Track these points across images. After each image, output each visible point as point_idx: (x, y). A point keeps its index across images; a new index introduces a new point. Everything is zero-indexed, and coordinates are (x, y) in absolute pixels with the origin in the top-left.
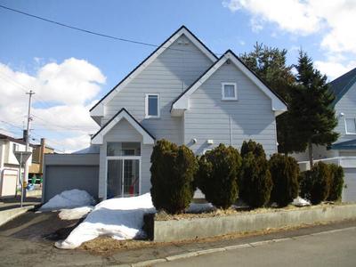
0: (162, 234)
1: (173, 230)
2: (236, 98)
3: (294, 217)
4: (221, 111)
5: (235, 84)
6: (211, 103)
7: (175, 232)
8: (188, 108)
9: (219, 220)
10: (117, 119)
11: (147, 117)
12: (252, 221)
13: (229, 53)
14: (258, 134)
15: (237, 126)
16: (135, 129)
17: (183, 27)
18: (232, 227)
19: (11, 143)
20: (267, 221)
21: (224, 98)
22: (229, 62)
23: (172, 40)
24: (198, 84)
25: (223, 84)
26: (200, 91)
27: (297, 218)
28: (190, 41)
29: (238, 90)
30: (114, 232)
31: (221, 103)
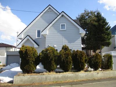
0: (17, 81)
1: (22, 80)
2: (65, 29)
3: (82, 76)
4: (59, 34)
5: (65, 24)
6: (56, 32)
7: (23, 81)
8: (47, 34)
9: (44, 76)
10: (26, 39)
11: (37, 38)
12: (60, 77)
13: (63, 13)
14: (74, 42)
15: (65, 40)
16: (31, 42)
17: (50, 5)
18: (50, 79)
19: (14, 48)
20: (67, 77)
21: (61, 29)
22: (63, 16)
23: (46, 10)
24: (51, 25)
25: (61, 24)
26: (52, 27)
27: (83, 76)
28: (52, 10)
29: (66, 26)
30: (1, 79)
31: (59, 31)
